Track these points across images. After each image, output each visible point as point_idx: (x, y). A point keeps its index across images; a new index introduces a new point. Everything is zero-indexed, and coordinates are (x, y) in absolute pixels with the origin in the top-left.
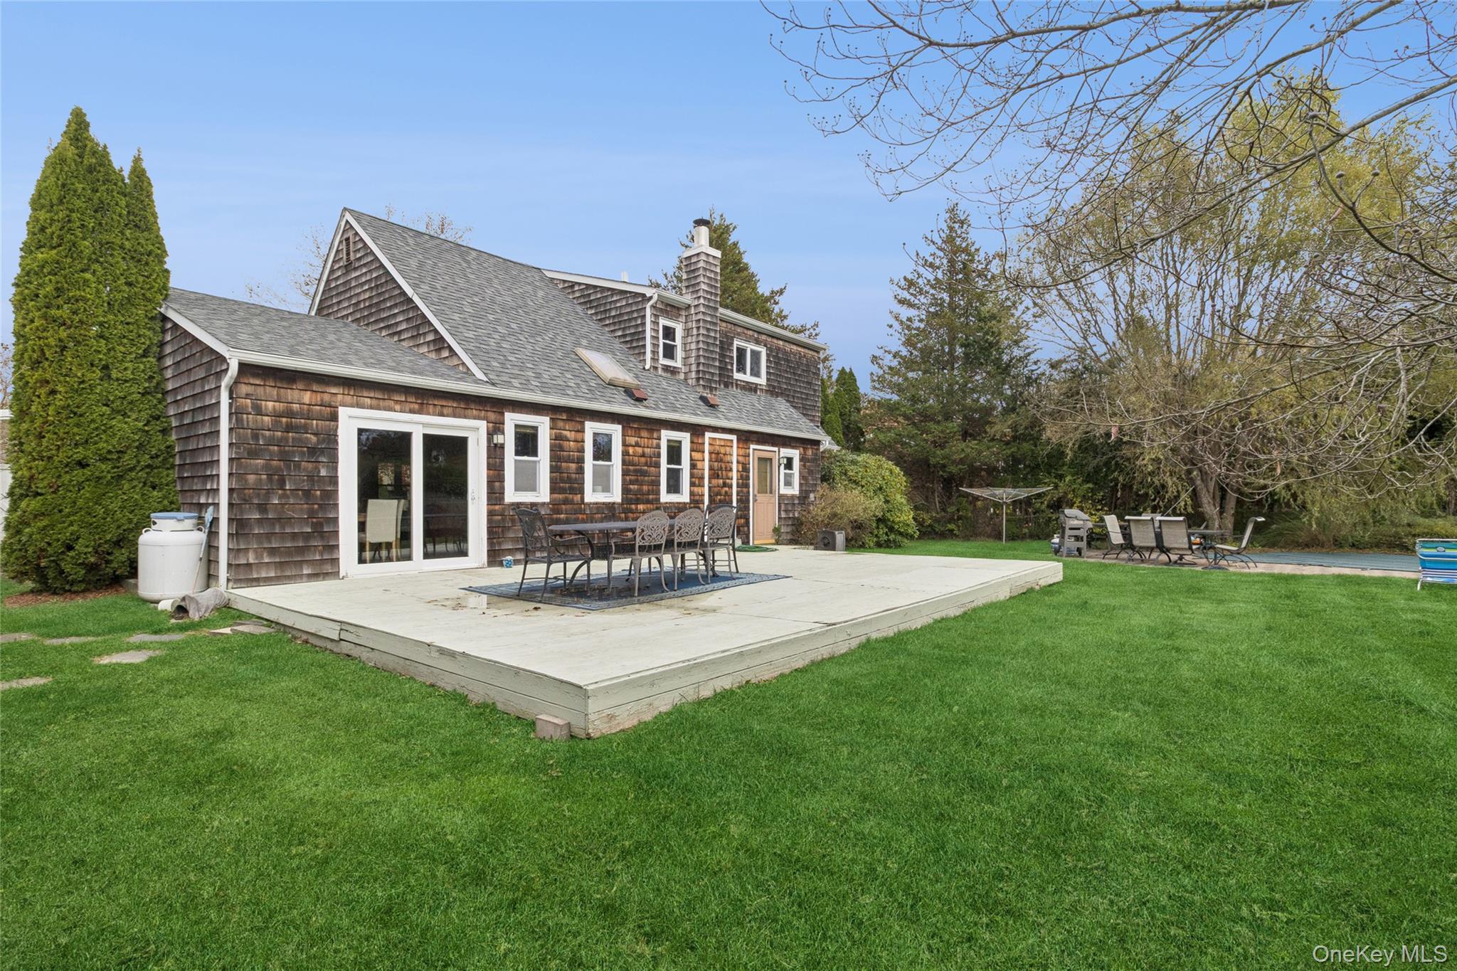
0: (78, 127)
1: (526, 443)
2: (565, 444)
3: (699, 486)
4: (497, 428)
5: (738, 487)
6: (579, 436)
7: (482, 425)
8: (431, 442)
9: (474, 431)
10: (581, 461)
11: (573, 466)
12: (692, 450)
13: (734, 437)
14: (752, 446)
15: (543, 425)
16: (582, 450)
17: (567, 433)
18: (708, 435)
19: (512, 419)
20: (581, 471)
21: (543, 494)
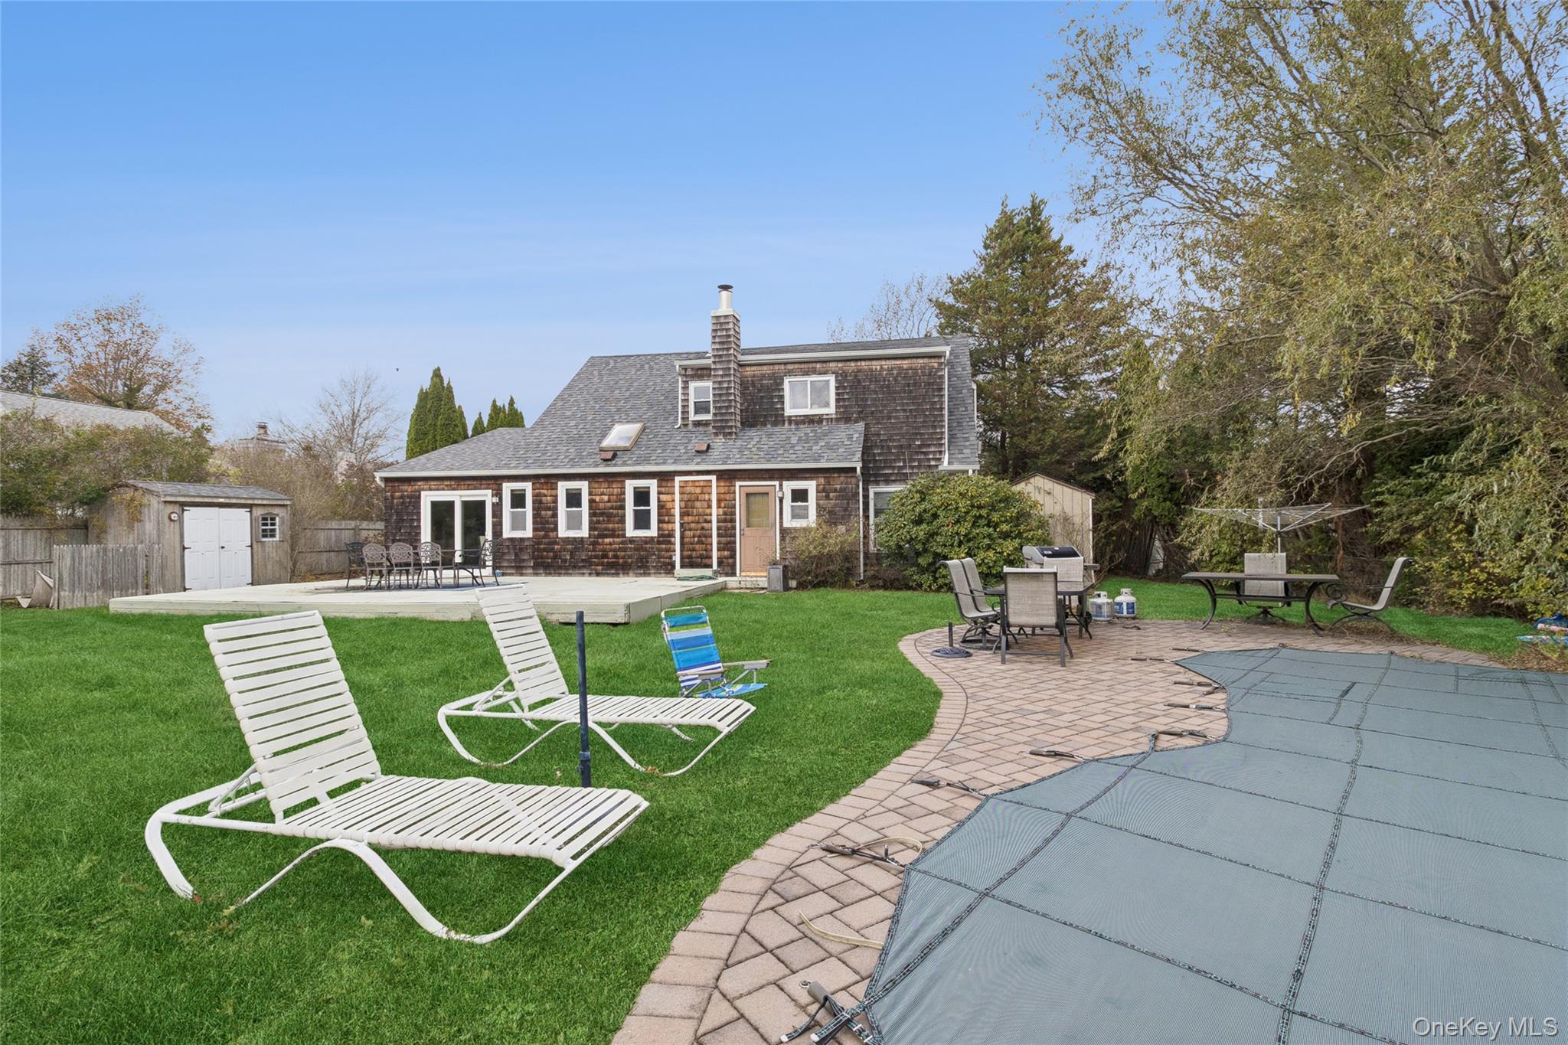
0: (437, 374)
1: (518, 500)
2: (544, 498)
3: (669, 522)
4: (498, 493)
5: (718, 522)
6: (553, 492)
7: (489, 492)
8: (466, 505)
9: (486, 495)
10: (555, 509)
11: (550, 513)
12: (659, 493)
13: (713, 478)
14: (738, 484)
15: (528, 487)
16: (555, 501)
17: (545, 491)
18: (678, 479)
19: (507, 488)
20: (555, 515)
21: (528, 533)
